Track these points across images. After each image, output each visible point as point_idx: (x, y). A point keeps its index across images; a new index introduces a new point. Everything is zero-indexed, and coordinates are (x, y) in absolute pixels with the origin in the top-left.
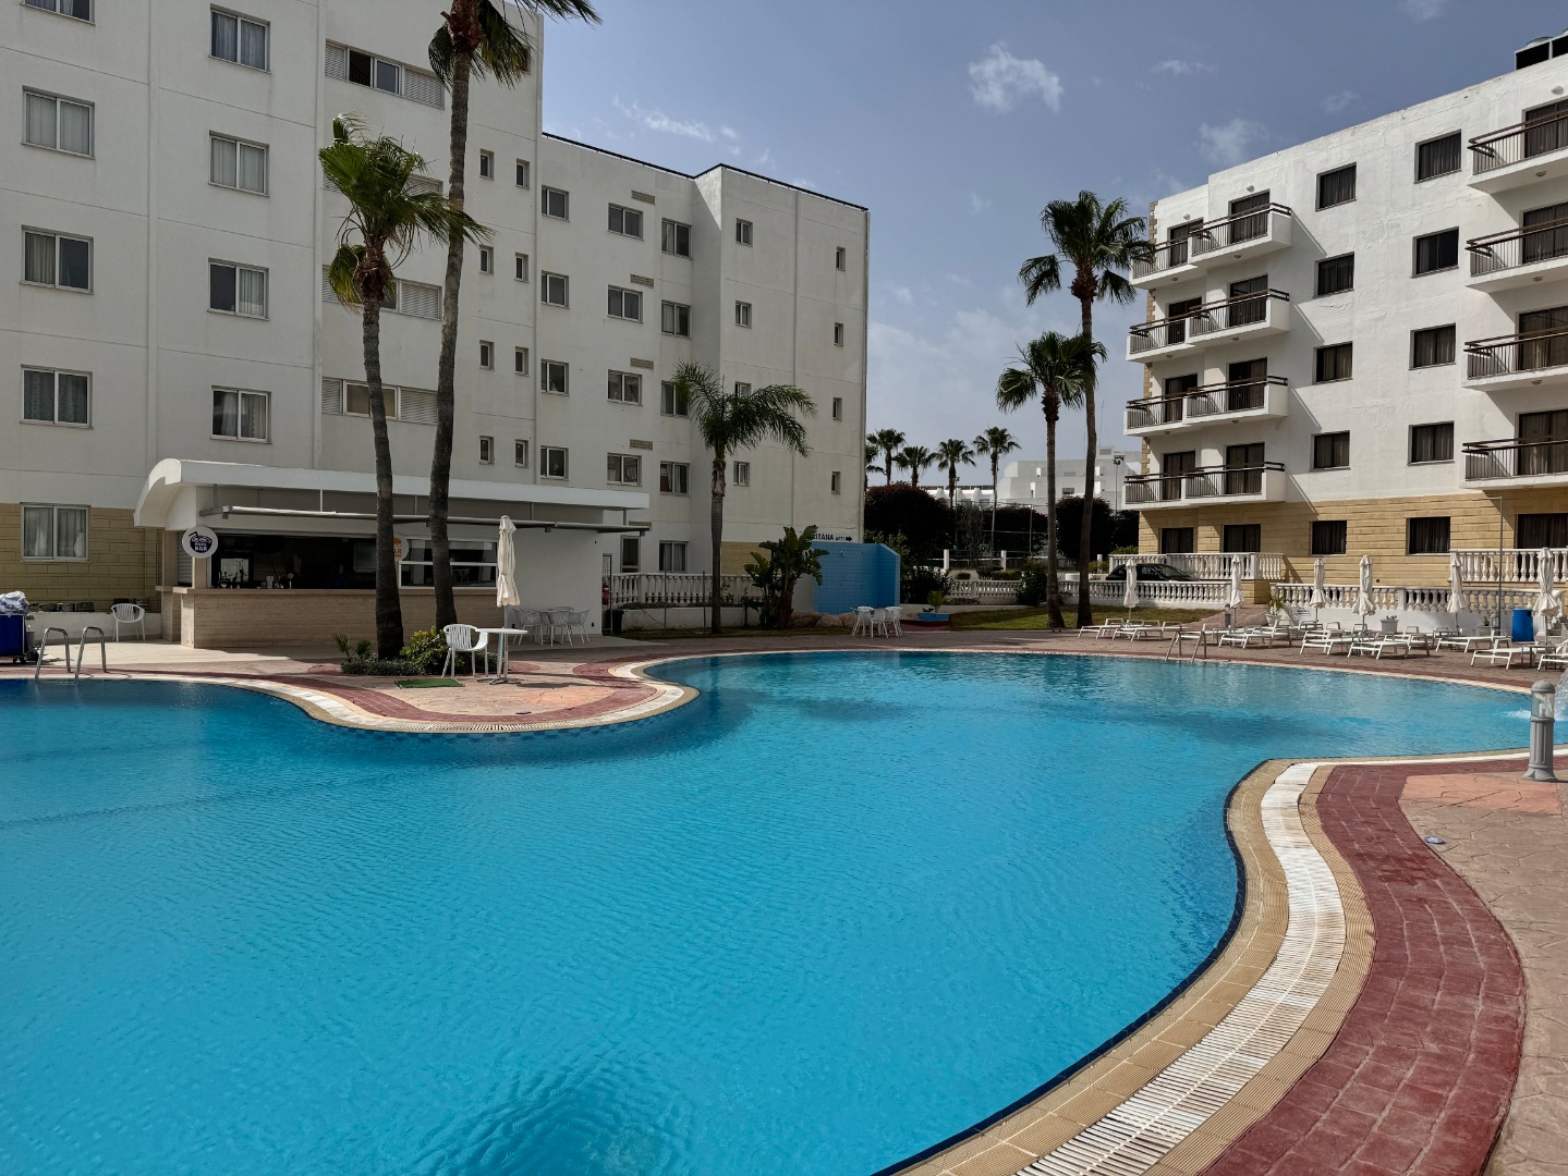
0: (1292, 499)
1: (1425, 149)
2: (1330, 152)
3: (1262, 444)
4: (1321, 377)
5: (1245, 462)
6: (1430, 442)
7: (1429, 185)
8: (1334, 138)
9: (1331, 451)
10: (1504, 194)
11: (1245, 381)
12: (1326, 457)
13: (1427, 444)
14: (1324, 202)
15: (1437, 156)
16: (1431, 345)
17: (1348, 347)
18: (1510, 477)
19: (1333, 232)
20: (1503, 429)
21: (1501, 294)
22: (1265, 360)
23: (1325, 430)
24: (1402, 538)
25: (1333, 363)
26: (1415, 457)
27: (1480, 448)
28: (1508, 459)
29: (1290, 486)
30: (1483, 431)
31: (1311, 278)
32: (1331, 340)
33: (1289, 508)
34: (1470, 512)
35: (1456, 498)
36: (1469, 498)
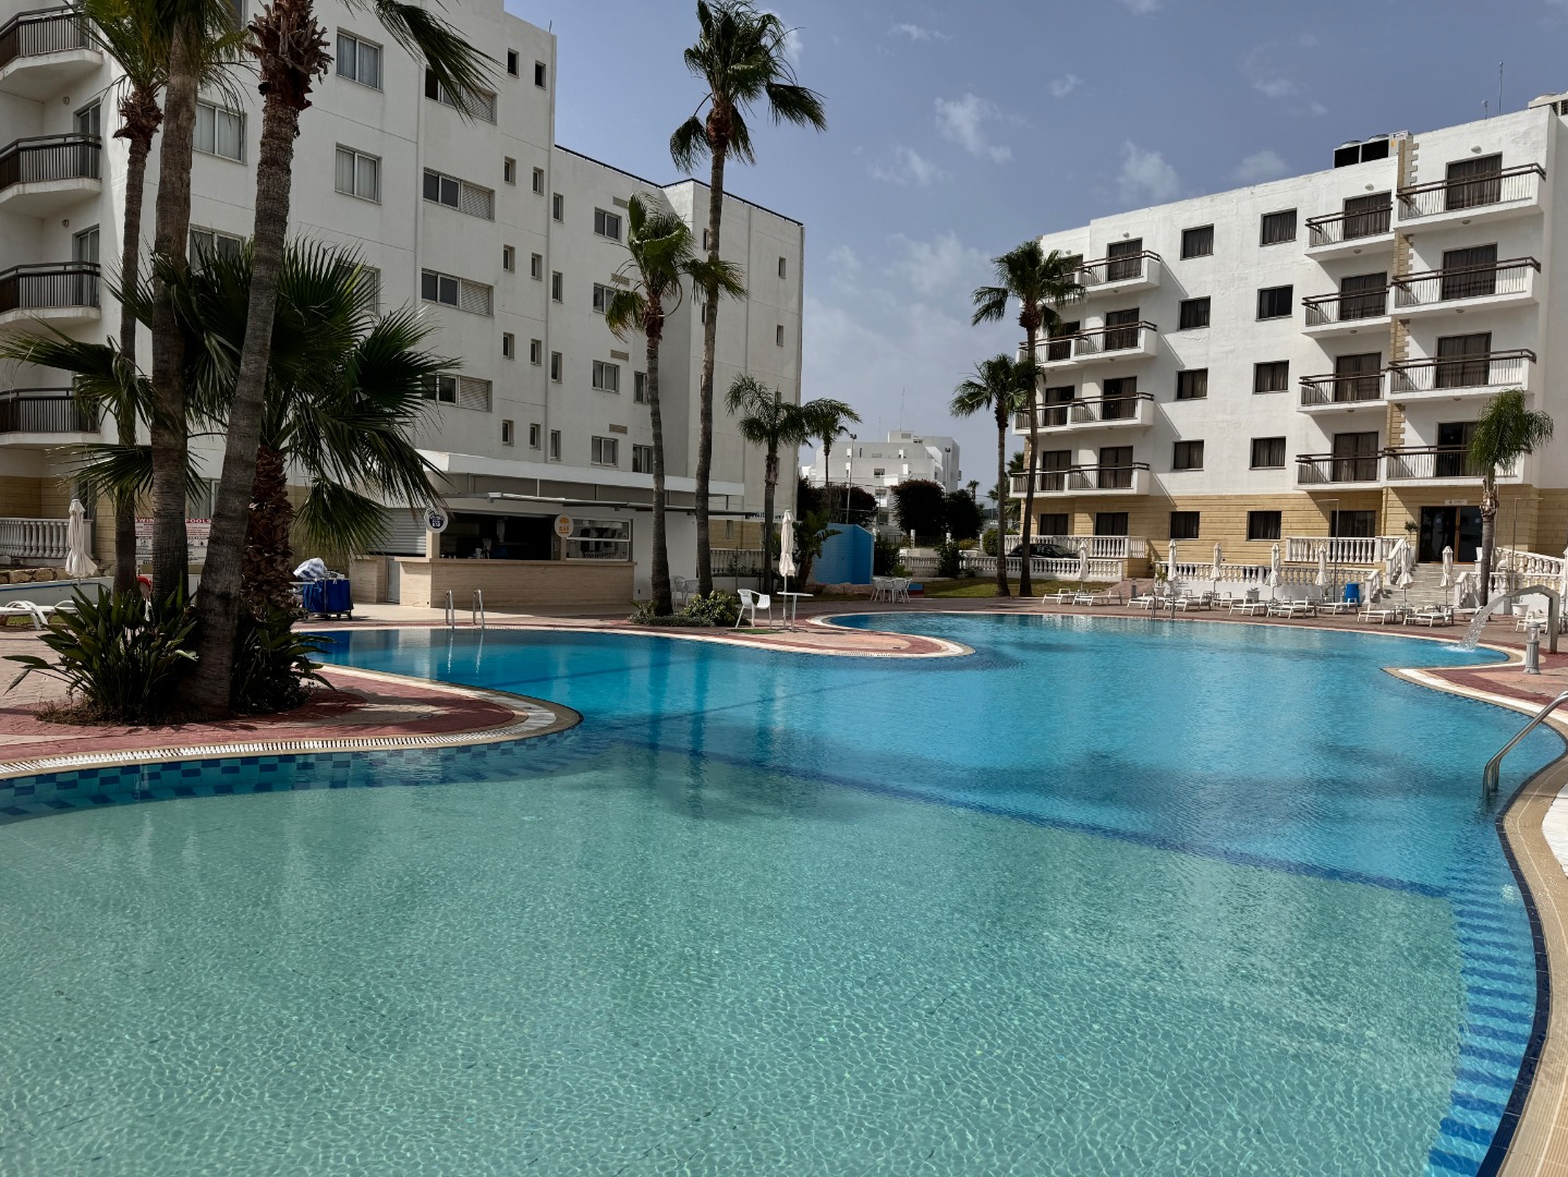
0: (1155, 493)
1: (1268, 220)
2: (1195, 213)
3: (1131, 448)
4: (1181, 395)
5: (1116, 462)
6: (1267, 451)
7: (1271, 249)
8: (1197, 202)
9: (1188, 455)
10: (1329, 263)
11: (1118, 395)
12: (1183, 460)
13: (1264, 455)
14: (1187, 253)
15: (1278, 227)
16: (1270, 376)
17: (1204, 372)
18: (1327, 482)
19: (1194, 277)
20: (1323, 446)
21: (1324, 341)
22: (1135, 378)
23: (1183, 439)
24: (1244, 526)
25: (1191, 384)
26: (1255, 463)
27: (1306, 459)
28: (1325, 469)
29: (1154, 482)
30: (1308, 445)
31: (1175, 315)
32: (1190, 365)
33: (1153, 501)
34: (1297, 507)
35: (1285, 497)
36: (1296, 497)
